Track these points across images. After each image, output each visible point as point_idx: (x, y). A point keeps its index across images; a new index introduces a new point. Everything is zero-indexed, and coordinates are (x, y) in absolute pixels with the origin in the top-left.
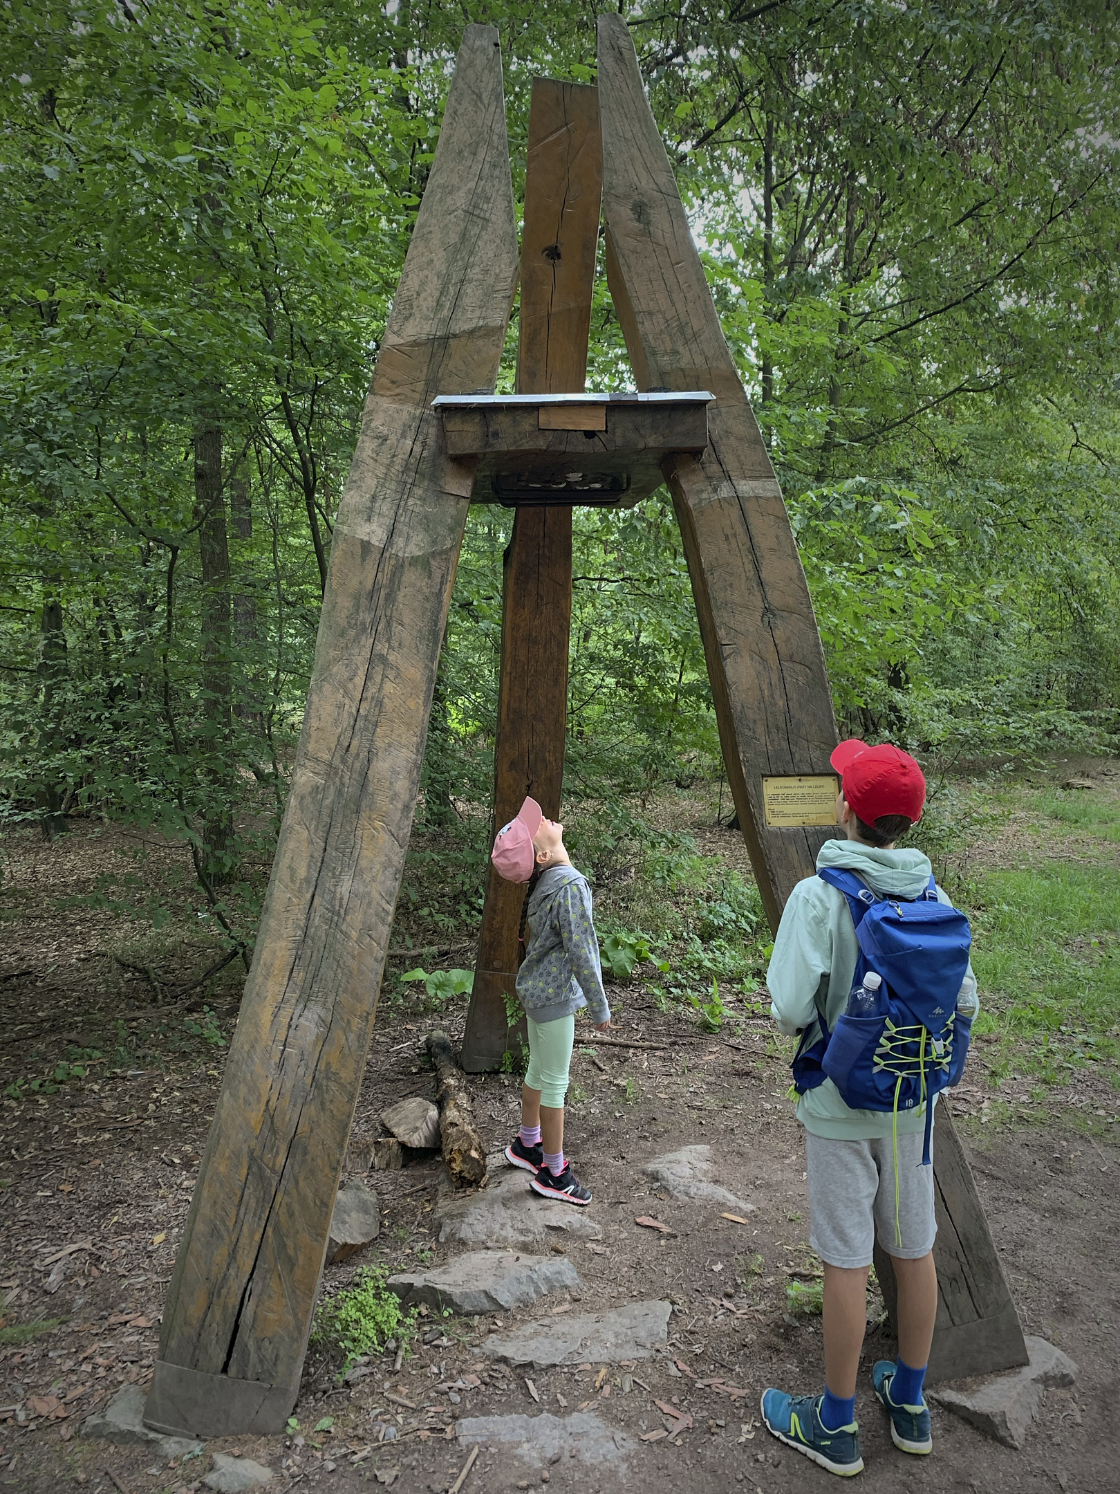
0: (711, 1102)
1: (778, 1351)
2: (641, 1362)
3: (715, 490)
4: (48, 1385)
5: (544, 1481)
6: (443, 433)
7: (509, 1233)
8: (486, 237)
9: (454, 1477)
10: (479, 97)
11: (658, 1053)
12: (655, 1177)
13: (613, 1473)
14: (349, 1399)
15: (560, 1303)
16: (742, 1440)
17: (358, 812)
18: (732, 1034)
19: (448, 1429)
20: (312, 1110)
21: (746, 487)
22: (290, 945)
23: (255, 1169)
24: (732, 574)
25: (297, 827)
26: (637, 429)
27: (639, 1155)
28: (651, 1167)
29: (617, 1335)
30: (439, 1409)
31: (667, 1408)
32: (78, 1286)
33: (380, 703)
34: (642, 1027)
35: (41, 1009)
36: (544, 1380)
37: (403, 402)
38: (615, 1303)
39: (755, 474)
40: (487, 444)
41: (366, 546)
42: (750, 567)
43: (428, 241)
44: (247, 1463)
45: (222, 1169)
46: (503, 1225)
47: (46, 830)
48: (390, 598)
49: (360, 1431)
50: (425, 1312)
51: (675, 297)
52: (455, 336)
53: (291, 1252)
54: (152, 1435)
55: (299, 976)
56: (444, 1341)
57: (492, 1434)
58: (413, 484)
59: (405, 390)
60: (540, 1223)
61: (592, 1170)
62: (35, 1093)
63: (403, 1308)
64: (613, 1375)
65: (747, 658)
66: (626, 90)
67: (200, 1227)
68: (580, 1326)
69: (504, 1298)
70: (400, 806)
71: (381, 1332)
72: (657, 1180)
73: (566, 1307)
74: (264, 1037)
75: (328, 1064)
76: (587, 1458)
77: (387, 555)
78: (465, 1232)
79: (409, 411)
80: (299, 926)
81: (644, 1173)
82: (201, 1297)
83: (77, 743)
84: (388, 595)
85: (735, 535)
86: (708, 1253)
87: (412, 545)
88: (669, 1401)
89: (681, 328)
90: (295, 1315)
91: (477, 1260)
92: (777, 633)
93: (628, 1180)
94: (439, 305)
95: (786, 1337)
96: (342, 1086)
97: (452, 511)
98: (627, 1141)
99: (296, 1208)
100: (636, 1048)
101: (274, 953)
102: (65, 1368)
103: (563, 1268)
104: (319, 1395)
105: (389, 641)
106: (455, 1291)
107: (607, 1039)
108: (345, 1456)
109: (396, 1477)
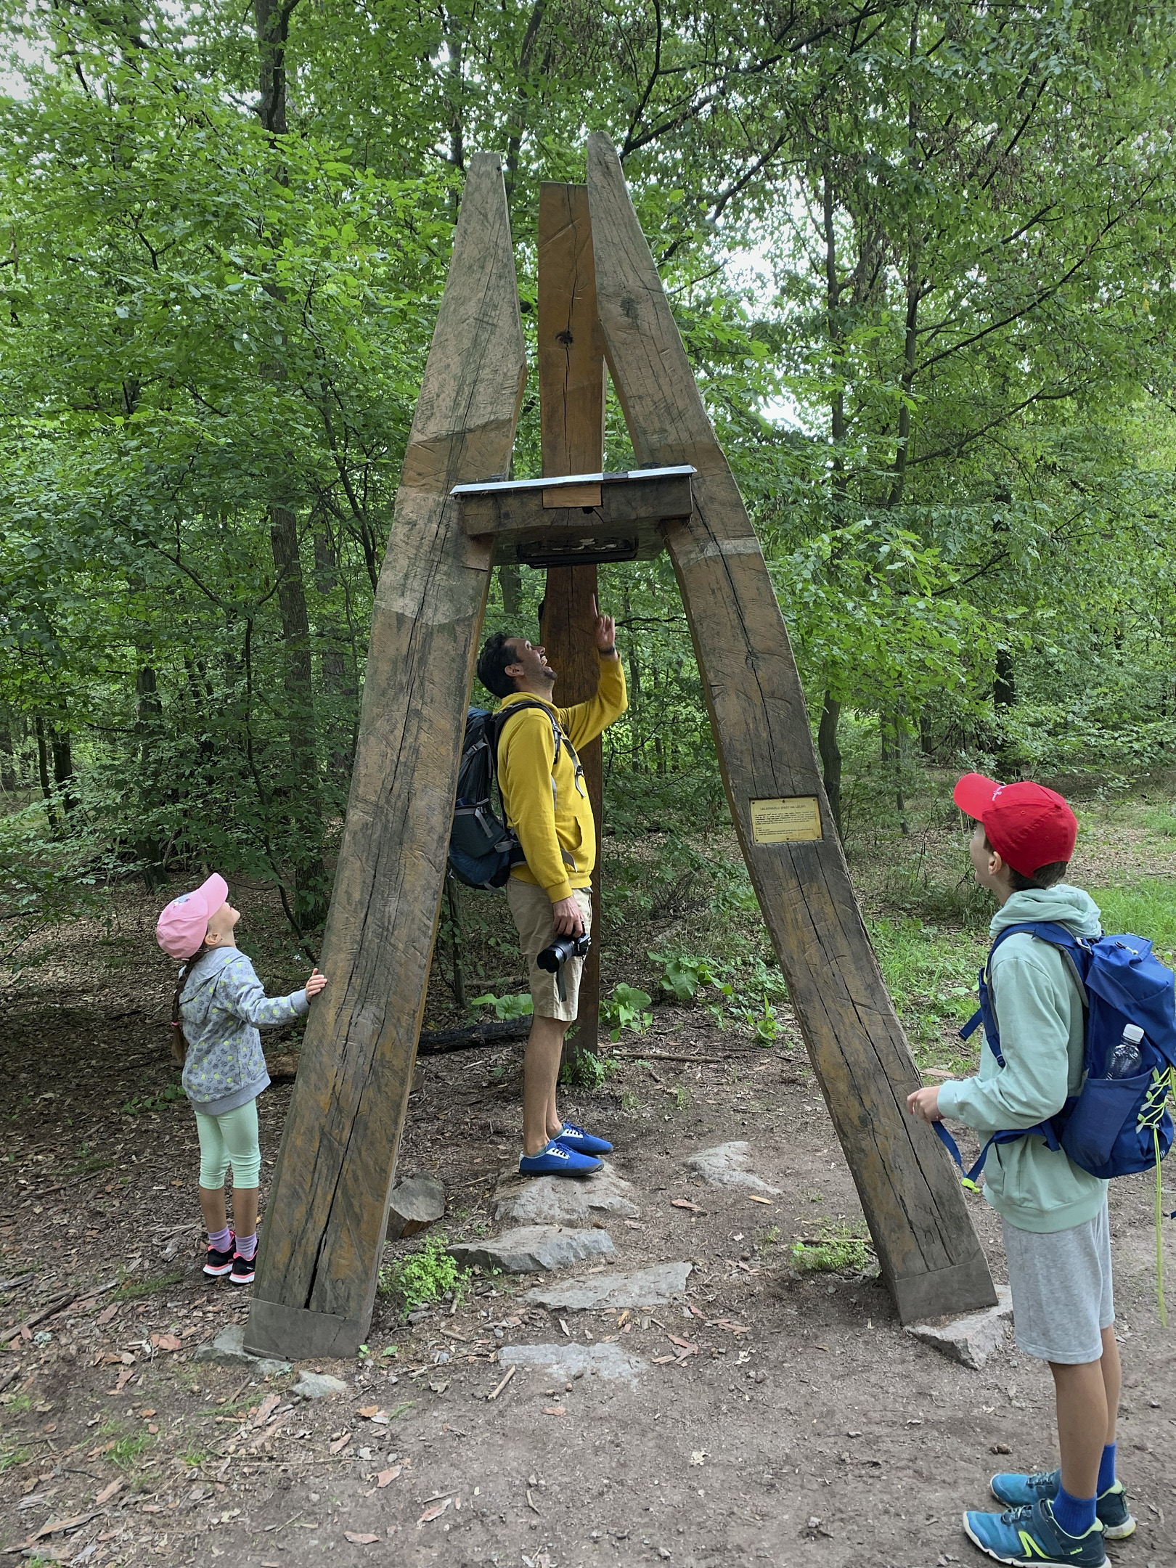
0: (756, 1106)
1: (781, 1299)
2: (660, 1308)
3: (702, 551)
4: (167, 1326)
5: (568, 1390)
6: (462, 518)
7: (556, 1212)
8: (494, 341)
9: (494, 1388)
10: (485, 216)
11: (712, 1066)
12: (693, 1168)
13: (626, 1386)
14: (411, 1334)
15: (595, 1265)
16: (739, 1362)
17: (401, 844)
18: (785, 1048)
19: (492, 1355)
20: (370, 1093)
21: (729, 546)
22: (350, 957)
23: (325, 1142)
24: (718, 624)
25: (351, 859)
26: (629, 503)
27: (682, 1151)
28: (690, 1160)
29: (641, 1287)
30: (486, 1341)
31: (677, 1340)
32: (190, 1257)
33: (416, 751)
34: (700, 1044)
35: (151, 1041)
36: (575, 1320)
37: (428, 491)
38: (643, 1266)
39: (738, 533)
40: (500, 524)
41: (400, 618)
42: (734, 616)
43: (444, 347)
44: (326, 1377)
45: (299, 1143)
46: (551, 1206)
47: (149, 884)
48: (423, 661)
49: (419, 1356)
50: (478, 1272)
51: (662, 381)
52: (471, 430)
53: (357, 1210)
54: (250, 1358)
55: (357, 982)
56: (494, 1293)
57: (528, 1358)
58: (439, 562)
59: (430, 480)
60: (584, 1204)
61: (638, 1163)
62: (148, 1110)
63: (460, 1269)
64: (634, 1317)
65: (733, 696)
66: (612, 200)
67: (283, 1190)
68: (611, 1282)
69: (546, 1260)
70: (436, 837)
71: (439, 1286)
72: (695, 1170)
73: (601, 1268)
74: (330, 1033)
75: (383, 1054)
76: (605, 1374)
77: (418, 624)
78: (517, 1212)
79: (433, 498)
80: (355, 941)
81: (684, 1165)
82: (285, 1247)
83: (174, 798)
84: (420, 659)
85: (720, 589)
86: (732, 1227)
87: (439, 615)
88: (681, 1336)
89: (668, 409)
90: (363, 1261)
91: (525, 1232)
92: (760, 674)
93: (670, 1171)
94: (456, 404)
95: (790, 1289)
96: (395, 1073)
97: (473, 583)
98: (673, 1140)
99: (360, 1174)
100: (692, 1061)
101: (336, 963)
102: (180, 1314)
103: (603, 1239)
104: (387, 1331)
105: (422, 697)
106: (504, 1255)
107: (665, 1054)
108: (406, 1373)
109: (447, 1388)
